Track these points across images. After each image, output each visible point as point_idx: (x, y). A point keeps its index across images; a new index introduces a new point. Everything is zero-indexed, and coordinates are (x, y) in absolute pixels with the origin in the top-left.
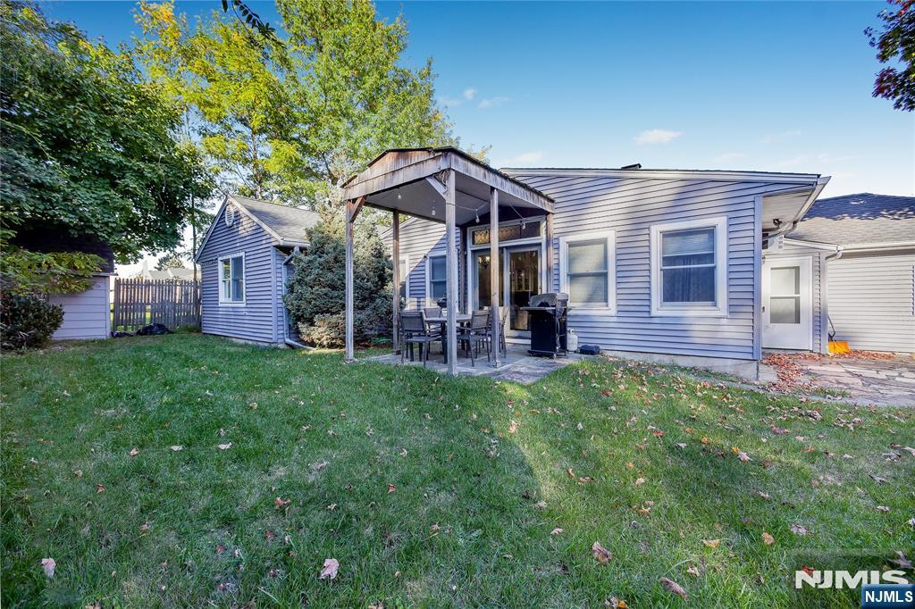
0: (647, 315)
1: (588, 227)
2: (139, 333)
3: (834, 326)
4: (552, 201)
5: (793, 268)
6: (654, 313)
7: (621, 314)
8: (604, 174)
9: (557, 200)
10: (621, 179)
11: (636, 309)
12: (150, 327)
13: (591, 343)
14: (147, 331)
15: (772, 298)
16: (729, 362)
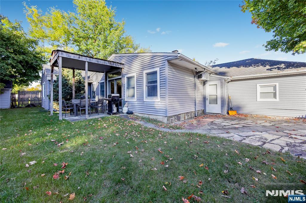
0: (142, 101)
1: (131, 72)
2: (26, 107)
3: (232, 105)
4: (123, 64)
5: (215, 85)
6: (145, 100)
7: (138, 101)
8: (134, 55)
9: (125, 64)
10: (138, 56)
11: (141, 99)
12: (29, 105)
13: (131, 110)
14: (28, 106)
15: (209, 95)
16: (161, 117)
